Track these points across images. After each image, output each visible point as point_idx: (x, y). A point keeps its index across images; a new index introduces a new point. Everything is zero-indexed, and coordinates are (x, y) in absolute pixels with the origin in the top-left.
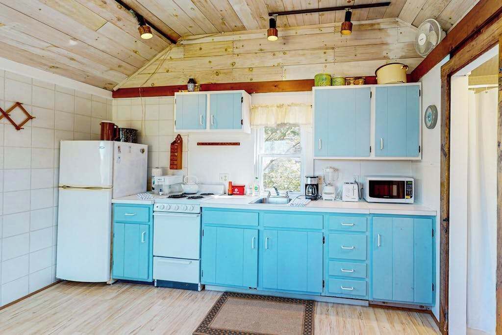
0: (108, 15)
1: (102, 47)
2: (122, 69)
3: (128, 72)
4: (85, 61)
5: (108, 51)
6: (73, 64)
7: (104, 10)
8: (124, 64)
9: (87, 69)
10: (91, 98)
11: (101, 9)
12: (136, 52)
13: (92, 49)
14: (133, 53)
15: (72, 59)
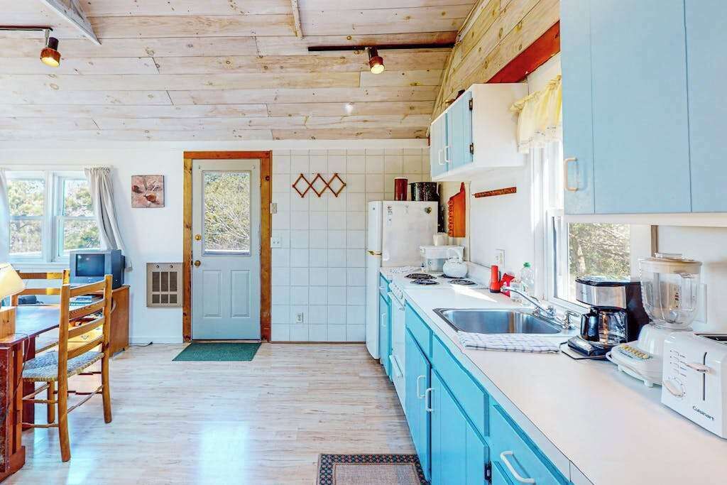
0: (355, 66)
1: (378, 98)
2: (417, 110)
3: (428, 110)
4: (375, 118)
5: (386, 98)
6: (370, 126)
7: (348, 65)
8: (413, 104)
9: (385, 125)
10: (403, 153)
11: (345, 66)
12: (416, 85)
13: (372, 105)
14: (413, 88)
15: (366, 121)
